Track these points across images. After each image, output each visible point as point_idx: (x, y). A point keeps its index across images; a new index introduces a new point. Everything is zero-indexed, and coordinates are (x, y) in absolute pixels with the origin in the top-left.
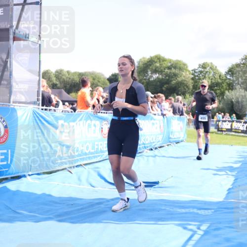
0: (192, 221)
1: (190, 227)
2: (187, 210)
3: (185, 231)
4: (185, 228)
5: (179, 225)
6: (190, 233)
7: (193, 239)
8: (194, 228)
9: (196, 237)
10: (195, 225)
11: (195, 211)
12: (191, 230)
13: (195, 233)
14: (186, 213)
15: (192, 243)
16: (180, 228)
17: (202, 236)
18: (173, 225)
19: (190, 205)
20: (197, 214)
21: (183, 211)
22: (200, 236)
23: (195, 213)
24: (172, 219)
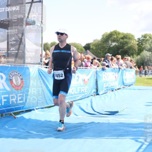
0: (141, 136)
1: (140, 140)
2: (137, 129)
3: (137, 143)
4: (137, 141)
5: (132, 139)
6: (140, 144)
7: (142, 148)
8: (143, 141)
9: (144, 147)
10: (143, 139)
11: (143, 129)
12: (140, 142)
13: (143, 144)
14: (137, 131)
15: (141, 150)
16: (133, 141)
17: (148, 146)
18: (128, 139)
19: (140, 126)
20: (144, 131)
21: (135, 130)
22: (146, 146)
23: (143, 131)
24: (128, 135)
